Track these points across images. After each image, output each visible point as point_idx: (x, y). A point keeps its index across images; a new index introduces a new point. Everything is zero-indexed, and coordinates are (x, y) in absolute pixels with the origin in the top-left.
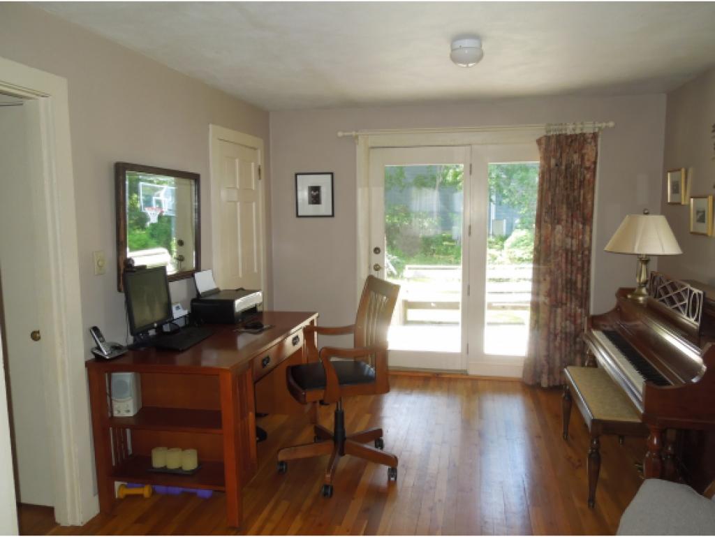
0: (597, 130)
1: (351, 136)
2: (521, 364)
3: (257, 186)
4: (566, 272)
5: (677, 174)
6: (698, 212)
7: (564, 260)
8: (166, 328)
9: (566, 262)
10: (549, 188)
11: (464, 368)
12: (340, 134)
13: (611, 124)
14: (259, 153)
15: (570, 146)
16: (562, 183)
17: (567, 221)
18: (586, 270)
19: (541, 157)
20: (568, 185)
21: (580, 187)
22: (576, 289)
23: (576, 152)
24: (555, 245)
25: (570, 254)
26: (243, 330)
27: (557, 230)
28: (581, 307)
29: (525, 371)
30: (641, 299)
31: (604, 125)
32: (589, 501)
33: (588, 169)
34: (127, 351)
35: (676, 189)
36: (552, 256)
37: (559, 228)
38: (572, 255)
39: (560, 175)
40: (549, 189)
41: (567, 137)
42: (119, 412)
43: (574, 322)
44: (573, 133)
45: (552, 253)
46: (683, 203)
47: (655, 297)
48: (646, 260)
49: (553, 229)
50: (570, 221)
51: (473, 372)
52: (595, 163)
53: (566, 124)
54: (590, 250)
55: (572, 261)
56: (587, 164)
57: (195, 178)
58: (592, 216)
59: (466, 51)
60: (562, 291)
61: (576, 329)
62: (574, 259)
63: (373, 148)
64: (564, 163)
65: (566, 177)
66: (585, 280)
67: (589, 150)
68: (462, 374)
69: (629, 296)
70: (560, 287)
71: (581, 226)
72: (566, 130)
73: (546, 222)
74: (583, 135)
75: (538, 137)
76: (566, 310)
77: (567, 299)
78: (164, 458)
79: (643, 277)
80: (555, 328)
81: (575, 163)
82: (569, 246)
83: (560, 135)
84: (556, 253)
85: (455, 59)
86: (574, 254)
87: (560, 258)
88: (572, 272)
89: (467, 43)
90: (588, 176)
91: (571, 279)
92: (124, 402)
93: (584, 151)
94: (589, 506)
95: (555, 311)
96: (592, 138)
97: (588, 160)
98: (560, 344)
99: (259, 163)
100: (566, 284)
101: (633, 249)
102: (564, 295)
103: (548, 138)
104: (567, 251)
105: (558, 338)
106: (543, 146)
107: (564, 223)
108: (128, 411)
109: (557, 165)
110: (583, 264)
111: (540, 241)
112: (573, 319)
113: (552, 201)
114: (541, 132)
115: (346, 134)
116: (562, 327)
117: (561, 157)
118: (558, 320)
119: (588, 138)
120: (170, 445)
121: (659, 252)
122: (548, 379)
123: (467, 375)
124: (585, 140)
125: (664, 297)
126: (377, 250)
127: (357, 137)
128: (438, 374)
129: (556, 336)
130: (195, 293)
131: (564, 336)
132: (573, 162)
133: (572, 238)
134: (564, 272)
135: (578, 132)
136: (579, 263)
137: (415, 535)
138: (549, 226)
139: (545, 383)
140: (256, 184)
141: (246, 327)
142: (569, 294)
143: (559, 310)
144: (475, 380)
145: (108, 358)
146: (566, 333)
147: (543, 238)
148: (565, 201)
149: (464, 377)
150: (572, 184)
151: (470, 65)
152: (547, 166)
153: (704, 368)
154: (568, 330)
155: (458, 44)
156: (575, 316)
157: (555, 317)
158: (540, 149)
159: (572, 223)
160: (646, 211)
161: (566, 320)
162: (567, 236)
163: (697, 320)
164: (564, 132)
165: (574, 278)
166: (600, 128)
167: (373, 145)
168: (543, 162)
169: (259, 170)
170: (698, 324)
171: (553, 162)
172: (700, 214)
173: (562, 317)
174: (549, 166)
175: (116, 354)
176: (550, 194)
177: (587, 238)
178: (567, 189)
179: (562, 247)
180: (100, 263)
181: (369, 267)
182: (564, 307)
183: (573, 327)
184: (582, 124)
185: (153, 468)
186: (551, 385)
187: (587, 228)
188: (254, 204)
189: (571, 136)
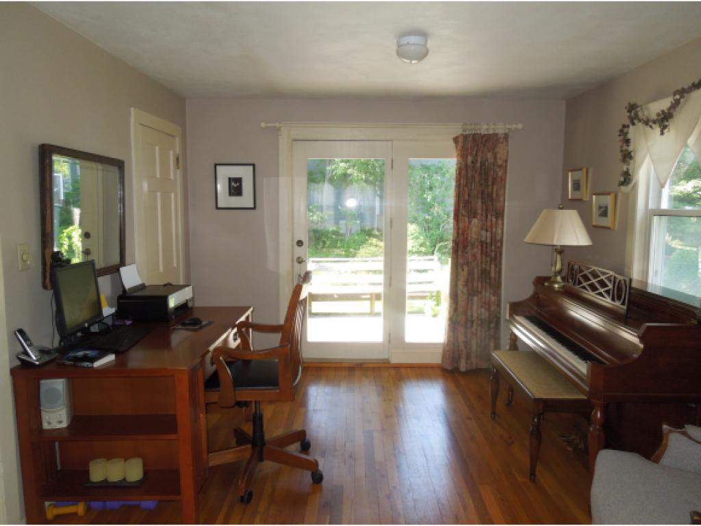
0: (507, 131)
1: (275, 127)
2: (440, 351)
3: (174, 175)
4: (482, 263)
5: (579, 173)
6: (600, 208)
7: (479, 252)
8: (95, 329)
9: (482, 253)
10: (467, 183)
11: (386, 357)
12: (263, 125)
13: (520, 126)
14: (177, 141)
15: (484, 145)
16: (477, 179)
17: (482, 215)
18: (498, 261)
19: (458, 155)
20: (483, 181)
21: (493, 184)
22: (490, 278)
23: (489, 151)
24: (471, 237)
25: (484, 246)
26: (180, 327)
27: (473, 223)
28: (494, 295)
29: (444, 357)
30: (556, 286)
31: (514, 126)
32: (531, 475)
33: (500, 166)
34: (57, 355)
35: (577, 186)
36: (469, 248)
37: (475, 221)
38: (487, 247)
39: (476, 172)
40: (466, 185)
41: (483, 136)
42: (50, 423)
43: (489, 309)
44: (486, 133)
45: (469, 245)
46: (584, 199)
47: (574, 284)
48: (562, 250)
49: (470, 222)
50: (484, 215)
51: (395, 360)
52: (506, 161)
53: (480, 124)
54: (501, 241)
55: (486, 252)
56: (500, 162)
57: (120, 165)
58: (503, 211)
59: (413, 48)
60: (478, 280)
61: (490, 315)
62: (488, 250)
63: (295, 140)
64: (479, 160)
65: (480, 174)
66: (497, 270)
67: (501, 150)
68: (384, 363)
69: (546, 284)
70: (476, 276)
71: (494, 220)
72: (480, 130)
73: (463, 216)
74: (496, 135)
75: (455, 136)
76: (481, 298)
77: (482, 288)
78: (103, 471)
79: (558, 266)
80: (472, 316)
81: (489, 161)
82: (483, 239)
83: (475, 134)
84: (473, 245)
85: (400, 54)
86: (489, 246)
87: (476, 250)
88: (487, 262)
89: (413, 39)
90: (500, 173)
91: (485, 269)
92: (55, 412)
93: (496, 150)
94: (530, 479)
95: (472, 300)
96: (504, 138)
97: (500, 159)
98: (476, 330)
99: (178, 152)
100: (482, 273)
101: (553, 240)
102: (480, 284)
103: (465, 137)
104: (482, 243)
105: (475, 324)
106: (460, 144)
107: (479, 216)
108: (60, 422)
109: (472, 162)
110: (496, 255)
111: (458, 233)
112: (487, 307)
113: (469, 195)
114: (457, 130)
115: (270, 125)
116: (478, 314)
117: (476, 155)
118: (475, 307)
119: (500, 138)
120: (109, 456)
121: (574, 243)
122: (466, 363)
123: (389, 363)
124: (498, 140)
125: (585, 284)
126: (300, 243)
127: (279, 129)
128: (361, 364)
129: (472, 322)
130: (121, 289)
131: (479, 322)
132: (487, 160)
133: (487, 231)
134: (479, 262)
135: (491, 132)
136: (493, 254)
137: (380, 524)
138: (467, 219)
139: (463, 367)
140: (175, 174)
141: (183, 324)
142: (484, 283)
143: (475, 299)
144: (398, 367)
145: (37, 363)
146: (481, 320)
147: (460, 232)
148: (480, 196)
149: (387, 365)
150: (486, 180)
151: (413, 62)
152: (464, 163)
153: (642, 346)
154: (483, 317)
155: (406, 40)
156: (489, 304)
157: (472, 304)
158: (456, 147)
159: (487, 217)
160: (561, 206)
161: (482, 307)
162: (482, 229)
163: (623, 304)
164: (478, 132)
165: (488, 268)
166: (509, 129)
167: (296, 137)
168: (460, 159)
169: (178, 159)
170: (625, 307)
171: (470, 159)
172: (602, 210)
173: (478, 305)
174: (466, 164)
175: (46, 358)
176: (466, 189)
177: (500, 231)
178: (481, 185)
179: (478, 239)
180: (24, 257)
181: (293, 260)
182: (479, 295)
183: (487, 314)
184: (494, 124)
185: (92, 483)
186: (469, 368)
187: (500, 222)
188: (173, 195)
189: (485, 135)
